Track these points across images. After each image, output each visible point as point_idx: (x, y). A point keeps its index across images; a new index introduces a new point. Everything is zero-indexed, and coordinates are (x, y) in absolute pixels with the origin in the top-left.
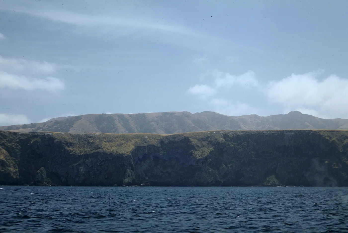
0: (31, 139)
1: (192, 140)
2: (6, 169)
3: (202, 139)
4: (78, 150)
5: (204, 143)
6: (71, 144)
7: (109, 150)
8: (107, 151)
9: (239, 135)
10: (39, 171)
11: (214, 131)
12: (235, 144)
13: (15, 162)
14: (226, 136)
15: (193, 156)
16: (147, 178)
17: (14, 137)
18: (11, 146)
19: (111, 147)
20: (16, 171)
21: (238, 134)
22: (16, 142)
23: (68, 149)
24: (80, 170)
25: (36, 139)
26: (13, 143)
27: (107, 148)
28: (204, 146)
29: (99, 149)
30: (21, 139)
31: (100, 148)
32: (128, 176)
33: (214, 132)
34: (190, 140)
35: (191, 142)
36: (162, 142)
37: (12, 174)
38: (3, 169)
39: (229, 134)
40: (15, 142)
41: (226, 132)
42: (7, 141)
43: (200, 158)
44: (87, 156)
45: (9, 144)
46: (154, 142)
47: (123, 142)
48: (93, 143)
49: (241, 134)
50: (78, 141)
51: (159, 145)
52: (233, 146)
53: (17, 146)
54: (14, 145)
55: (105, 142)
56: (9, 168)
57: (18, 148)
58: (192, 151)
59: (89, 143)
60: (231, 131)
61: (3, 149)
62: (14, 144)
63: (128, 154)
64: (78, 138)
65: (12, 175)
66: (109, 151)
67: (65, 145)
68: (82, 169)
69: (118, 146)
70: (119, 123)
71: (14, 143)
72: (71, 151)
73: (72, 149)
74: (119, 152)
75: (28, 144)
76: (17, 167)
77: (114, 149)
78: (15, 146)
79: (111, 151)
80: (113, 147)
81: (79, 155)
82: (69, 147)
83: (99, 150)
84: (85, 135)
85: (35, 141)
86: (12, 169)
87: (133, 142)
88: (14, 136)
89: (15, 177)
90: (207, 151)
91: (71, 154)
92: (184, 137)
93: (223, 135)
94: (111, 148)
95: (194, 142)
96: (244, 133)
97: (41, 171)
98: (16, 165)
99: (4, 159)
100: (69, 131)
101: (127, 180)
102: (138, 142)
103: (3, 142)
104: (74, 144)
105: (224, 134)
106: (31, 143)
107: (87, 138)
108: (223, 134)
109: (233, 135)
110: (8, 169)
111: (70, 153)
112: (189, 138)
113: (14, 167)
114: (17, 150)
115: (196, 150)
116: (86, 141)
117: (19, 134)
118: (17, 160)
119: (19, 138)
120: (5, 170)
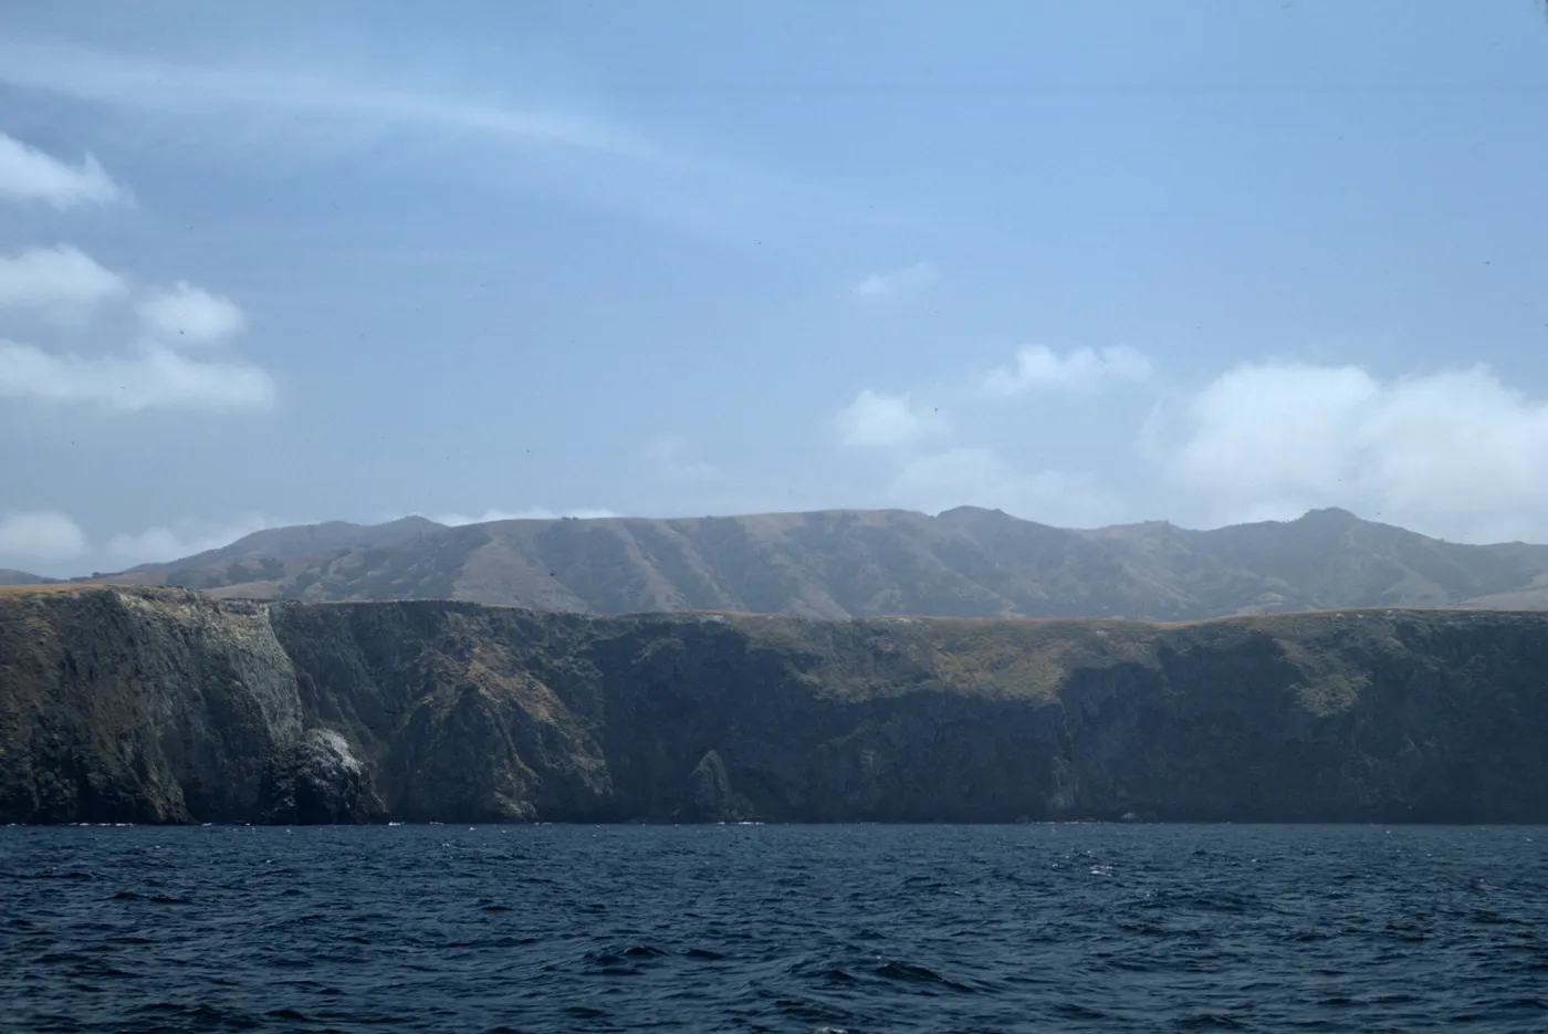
0: (643, 641)
1: (1285, 644)
2: (562, 761)
3: (1318, 639)
4: (842, 683)
5: (1330, 655)
6: (809, 661)
7: (964, 681)
8: (959, 686)
9: (1452, 627)
10: (702, 766)
11: (1361, 612)
12: (1443, 661)
13: (590, 731)
14: (1406, 628)
15: (1297, 707)
16: (1122, 792)
17: (570, 634)
18: (567, 670)
19: (968, 671)
20: (601, 768)
21: (1450, 623)
22: (580, 654)
23: (804, 678)
24: (863, 762)
25: (663, 641)
26: (571, 659)
27: (957, 676)
28: (1332, 669)
29: (929, 681)
30: (599, 642)
31: (927, 676)
32: (1062, 784)
33: (1361, 616)
34: (1275, 644)
35: (1282, 652)
36: (1164, 652)
37: (588, 781)
38: (553, 761)
39: (1415, 623)
40: (575, 652)
41: (1402, 615)
42: (544, 648)
43: (1326, 712)
44: (881, 707)
45: (556, 662)
46: (1133, 651)
47: (1011, 650)
48: (896, 655)
49: (1459, 623)
50: (832, 648)
51: (1158, 666)
52: (1436, 669)
53: (589, 668)
54: (574, 666)
55: (940, 650)
56: (573, 757)
57: (592, 675)
58: (1293, 686)
59: (878, 654)
60: (1420, 612)
61: (537, 682)
62: (575, 663)
63: (1047, 698)
64: (829, 637)
65: (587, 785)
66: (966, 686)
67: (788, 666)
68: (869, 757)
69: (995, 667)
70: (647, 558)
71: (575, 657)
72: (816, 686)
73: (817, 681)
74: (1007, 690)
75: (634, 662)
76: (600, 751)
77: (983, 680)
78: (580, 671)
79: (974, 686)
80: (976, 670)
81: (853, 701)
82: (805, 672)
83: (926, 683)
84: (856, 623)
85: (663, 648)
86: (582, 759)
87: (1055, 653)
88: (570, 630)
89: (597, 791)
90: (1348, 687)
91: (819, 698)
92: (1252, 632)
93: (1394, 628)
94: (968, 675)
95: (1293, 651)
96: (1470, 619)
97: (710, 764)
98: (595, 743)
99: (552, 721)
100: (454, 593)
101: (1061, 800)
102: (1075, 651)
103: (533, 652)
104: (820, 659)
105: (1399, 621)
106: (647, 654)
107: (867, 636)
108: (1393, 622)
109: (1431, 626)
110: (571, 762)
111: (814, 696)
112: (1272, 637)
113: (591, 751)
114: (590, 687)
115: (1307, 684)
116: (864, 646)
117: (587, 622)
118: (594, 725)
119: (590, 636)
120: (561, 765)
